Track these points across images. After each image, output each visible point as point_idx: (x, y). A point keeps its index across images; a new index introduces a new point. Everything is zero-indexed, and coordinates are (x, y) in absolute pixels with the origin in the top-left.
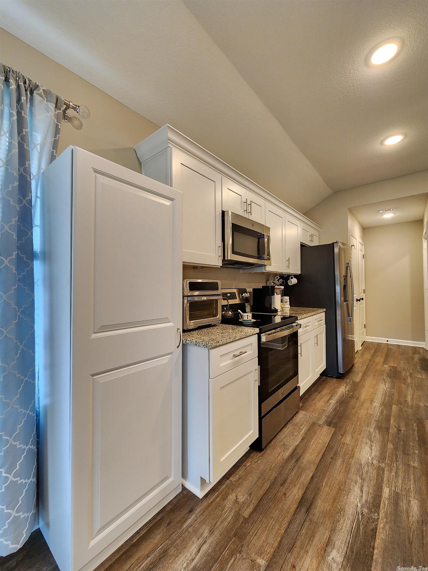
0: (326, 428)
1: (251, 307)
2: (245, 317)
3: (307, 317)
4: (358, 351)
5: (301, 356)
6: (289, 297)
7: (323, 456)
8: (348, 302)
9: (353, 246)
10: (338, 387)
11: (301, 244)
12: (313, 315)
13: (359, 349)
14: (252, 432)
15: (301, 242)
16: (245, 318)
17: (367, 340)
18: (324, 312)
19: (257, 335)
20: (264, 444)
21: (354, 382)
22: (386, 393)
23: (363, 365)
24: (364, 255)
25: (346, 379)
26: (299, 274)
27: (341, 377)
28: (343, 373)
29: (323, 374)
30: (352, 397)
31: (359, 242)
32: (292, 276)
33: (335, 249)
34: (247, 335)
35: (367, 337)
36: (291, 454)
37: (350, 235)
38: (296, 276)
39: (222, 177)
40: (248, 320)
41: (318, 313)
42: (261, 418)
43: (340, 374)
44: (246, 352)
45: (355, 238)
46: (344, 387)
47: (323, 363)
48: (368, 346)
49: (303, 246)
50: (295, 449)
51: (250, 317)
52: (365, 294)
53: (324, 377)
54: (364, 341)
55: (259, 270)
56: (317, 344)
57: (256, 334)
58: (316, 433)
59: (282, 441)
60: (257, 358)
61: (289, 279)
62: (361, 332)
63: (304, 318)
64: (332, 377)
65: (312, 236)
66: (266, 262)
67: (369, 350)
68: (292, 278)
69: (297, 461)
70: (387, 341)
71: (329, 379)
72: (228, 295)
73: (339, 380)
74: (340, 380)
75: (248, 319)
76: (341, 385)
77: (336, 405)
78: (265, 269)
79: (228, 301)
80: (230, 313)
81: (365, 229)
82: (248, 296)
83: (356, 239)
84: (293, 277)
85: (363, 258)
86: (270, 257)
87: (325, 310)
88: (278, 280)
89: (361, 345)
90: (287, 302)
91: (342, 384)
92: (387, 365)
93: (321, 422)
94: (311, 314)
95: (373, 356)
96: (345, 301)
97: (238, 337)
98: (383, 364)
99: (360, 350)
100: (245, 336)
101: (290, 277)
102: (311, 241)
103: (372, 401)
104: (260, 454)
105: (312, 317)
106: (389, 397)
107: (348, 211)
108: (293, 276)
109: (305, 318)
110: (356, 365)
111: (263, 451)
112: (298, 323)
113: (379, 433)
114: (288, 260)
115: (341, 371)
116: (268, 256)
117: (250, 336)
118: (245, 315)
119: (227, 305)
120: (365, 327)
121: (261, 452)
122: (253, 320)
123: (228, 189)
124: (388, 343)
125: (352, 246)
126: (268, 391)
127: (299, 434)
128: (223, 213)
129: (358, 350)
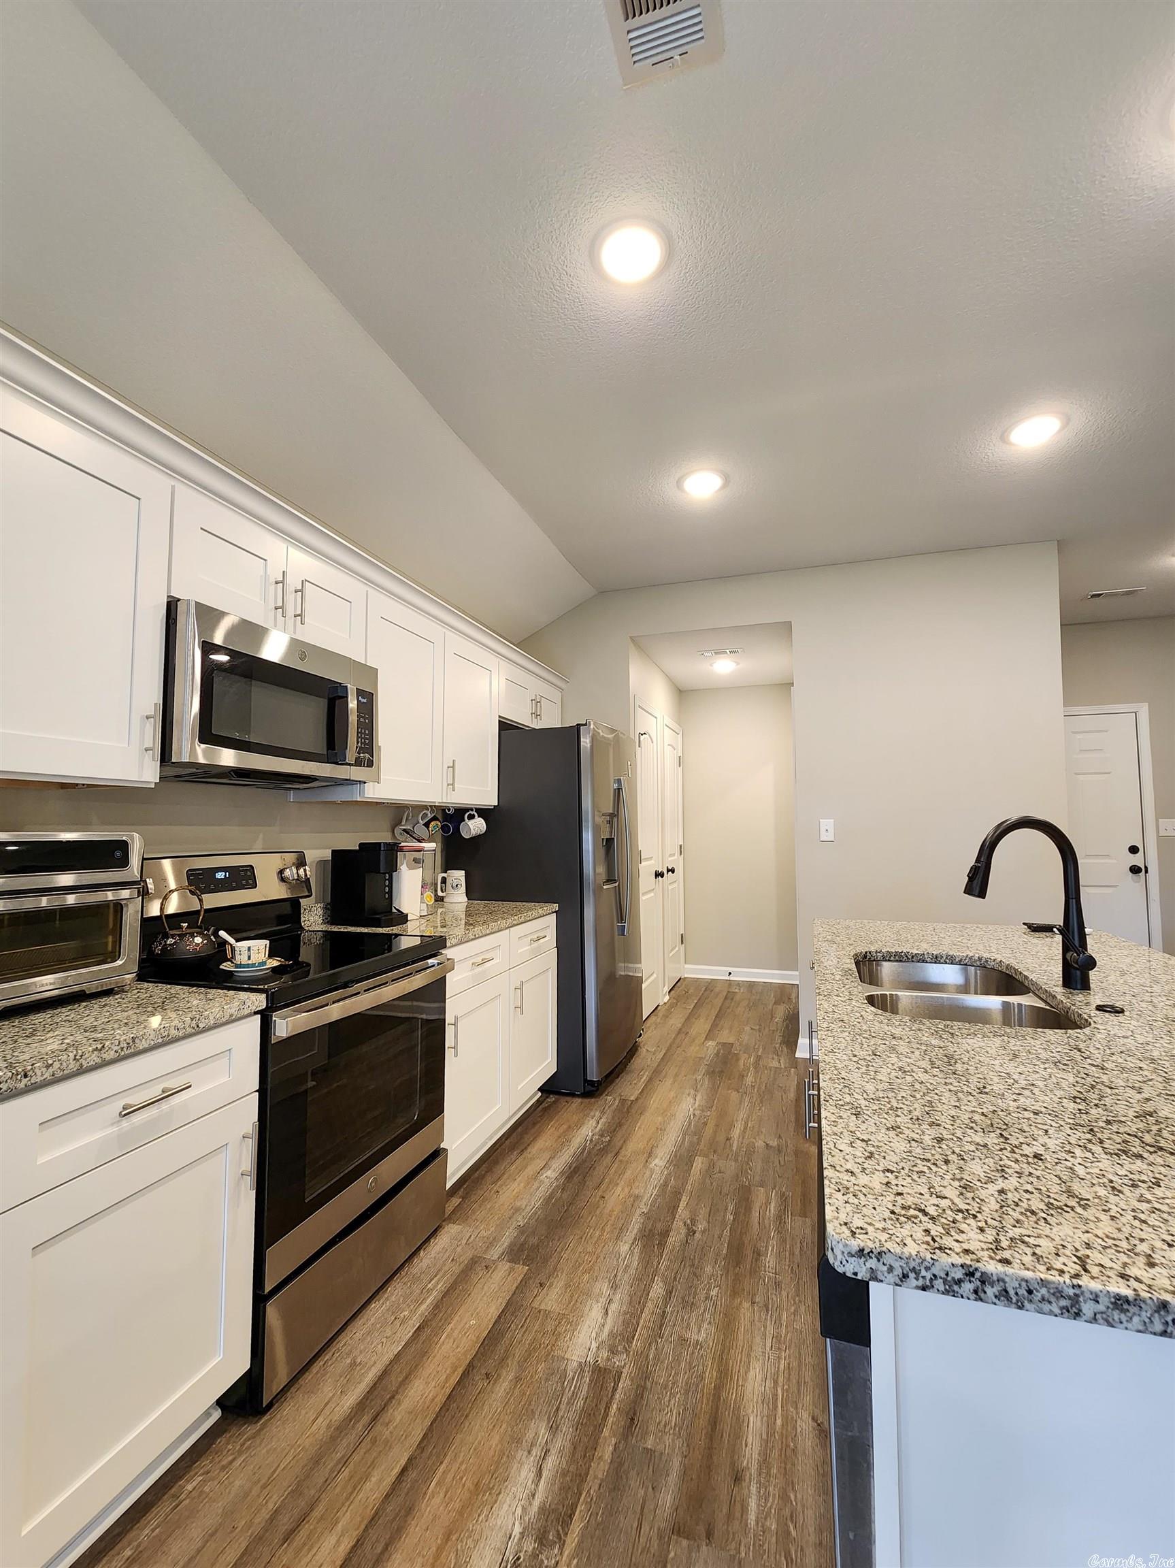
0: (504, 1266)
1: (325, 908)
2: (240, 954)
3: (488, 934)
4: (659, 1008)
5: (456, 1055)
6: (462, 873)
7: (466, 1374)
8: (617, 884)
9: (644, 735)
10: (579, 1125)
11: (499, 721)
12: (511, 927)
13: (663, 1001)
14: (219, 1359)
15: (500, 717)
16: (242, 958)
17: (686, 976)
18: (555, 914)
19: (259, 1016)
20: (270, 1390)
21: (623, 1101)
22: (690, 1124)
23: (659, 1047)
24: (681, 758)
25: (606, 1095)
26: (494, 806)
27: (593, 1091)
28: (599, 1081)
29: (548, 1089)
30: (603, 1151)
31: (666, 726)
32: (472, 810)
33: (582, 740)
34: (201, 1025)
35: (686, 966)
36: (363, 1398)
37: (637, 706)
38: (483, 812)
39: (173, 487)
40: (250, 962)
41: (528, 919)
42: (260, 1300)
43: (592, 1083)
44: (190, 1086)
45: (653, 715)
46: (592, 1123)
47: (547, 1059)
48: (684, 992)
49: (505, 726)
50: (385, 1373)
51: (258, 953)
52: (682, 856)
53: (551, 1096)
54: (680, 979)
55: (341, 795)
56: (521, 1007)
57: (256, 1013)
58: (470, 1294)
59: (349, 1354)
60: (257, 1093)
61: (464, 821)
62: (671, 955)
63: (476, 939)
64: (573, 1095)
65: (536, 702)
66: (356, 773)
67: (685, 1003)
68: (471, 817)
69: (375, 1418)
70: (730, 973)
71: (563, 1099)
72: (220, 875)
73: (587, 1100)
74: (589, 1100)
75: (249, 958)
76: (587, 1116)
77: (555, 1184)
78: (362, 792)
79: (201, 900)
80: (198, 940)
81: (683, 695)
82: (306, 875)
83: (656, 717)
84: (476, 814)
85: (680, 766)
86: (373, 757)
87: (555, 907)
88: (427, 825)
89: (669, 992)
90: (457, 886)
91: (592, 1114)
92: (713, 1040)
93: (494, 1253)
94: (501, 923)
95: (688, 1019)
96: (611, 880)
97: (151, 1037)
98: (706, 1038)
99: (665, 1003)
100: (190, 1030)
101: (466, 815)
102: (537, 715)
103: (650, 1155)
104: (250, 1430)
105: (508, 930)
106: (695, 1134)
107: (632, 645)
108: (474, 812)
109: (478, 938)
110: (642, 1051)
111: (269, 1413)
112: (446, 956)
113: (641, 1253)
114: (452, 765)
115: (593, 1074)
116: (367, 755)
117: (216, 1026)
118: (240, 947)
119: (198, 912)
120: (682, 943)
121: (257, 1422)
122: (274, 963)
123: (201, 529)
124: (732, 978)
125: (642, 735)
126: (304, 1199)
127: (413, 1312)
128: (172, 606)
129: (658, 1006)
